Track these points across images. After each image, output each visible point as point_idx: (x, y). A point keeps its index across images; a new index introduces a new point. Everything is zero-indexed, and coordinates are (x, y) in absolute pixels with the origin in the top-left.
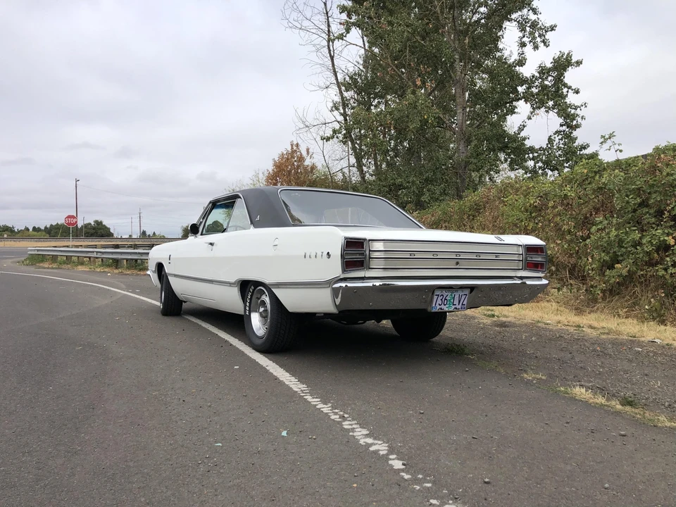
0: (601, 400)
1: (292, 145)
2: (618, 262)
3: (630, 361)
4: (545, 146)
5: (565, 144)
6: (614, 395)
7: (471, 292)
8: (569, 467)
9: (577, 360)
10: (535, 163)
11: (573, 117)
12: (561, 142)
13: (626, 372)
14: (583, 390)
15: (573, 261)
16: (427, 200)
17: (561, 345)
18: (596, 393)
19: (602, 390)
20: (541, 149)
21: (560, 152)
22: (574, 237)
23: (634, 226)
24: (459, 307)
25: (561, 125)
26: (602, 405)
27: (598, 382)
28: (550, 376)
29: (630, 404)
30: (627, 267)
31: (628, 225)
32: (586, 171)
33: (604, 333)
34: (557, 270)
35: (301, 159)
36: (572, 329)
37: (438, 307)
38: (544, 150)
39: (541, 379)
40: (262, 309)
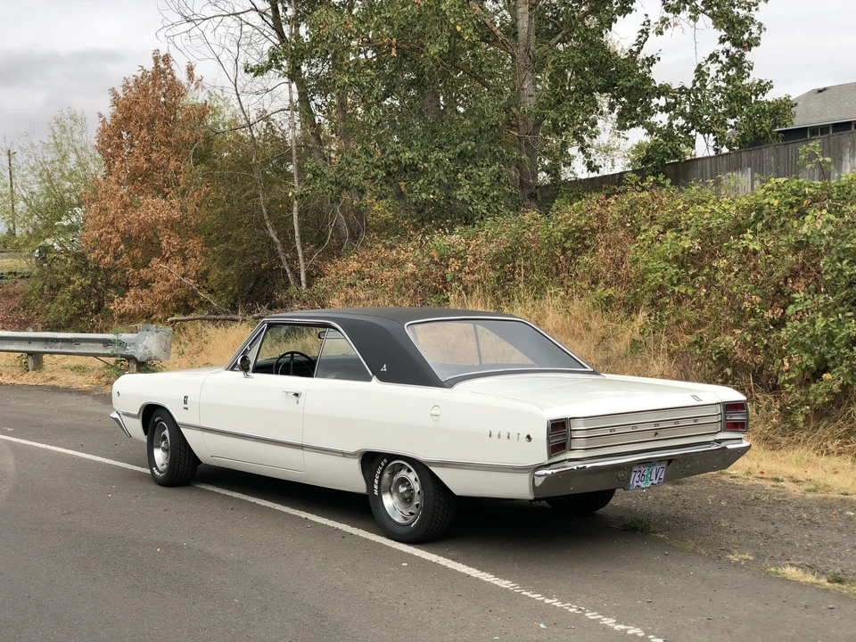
0: (810, 578)
1: (156, 59)
2: (827, 370)
3: (840, 531)
4: (689, 86)
5: (728, 80)
6: (823, 573)
7: (668, 464)
8: (790, 634)
9: (782, 533)
10: (671, 119)
11: (744, 23)
12: (721, 76)
13: (835, 545)
14: (794, 570)
15: (760, 359)
16: (467, 198)
17: (760, 511)
18: (805, 572)
19: (811, 568)
20: (682, 90)
21: (718, 97)
22: (760, 320)
23: (850, 311)
24: (655, 482)
25: (722, 41)
26: (812, 583)
27: (807, 560)
28: (757, 555)
29: (840, 581)
30: (839, 379)
31: (841, 309)
32: (776, 202)
33: (809, 491)
34: (735, 373)
35: (175, 89)
36: (769, 485)
37: (635, 484)
38: (688, 92)
39: (748, 560)
40: (402, 489)
